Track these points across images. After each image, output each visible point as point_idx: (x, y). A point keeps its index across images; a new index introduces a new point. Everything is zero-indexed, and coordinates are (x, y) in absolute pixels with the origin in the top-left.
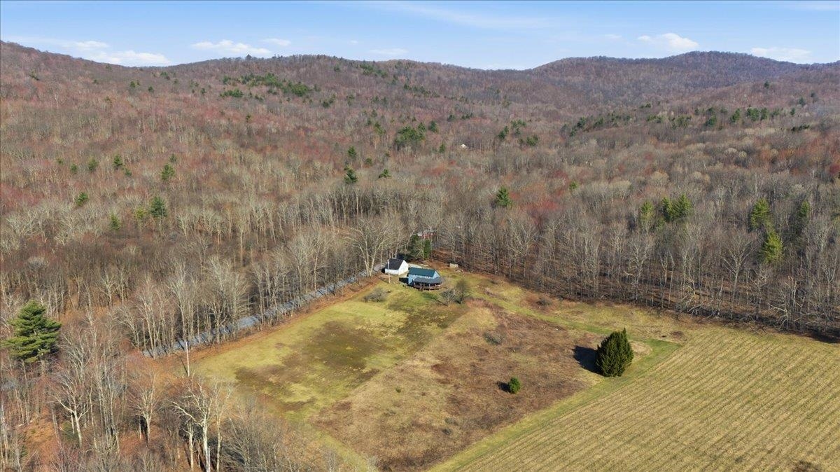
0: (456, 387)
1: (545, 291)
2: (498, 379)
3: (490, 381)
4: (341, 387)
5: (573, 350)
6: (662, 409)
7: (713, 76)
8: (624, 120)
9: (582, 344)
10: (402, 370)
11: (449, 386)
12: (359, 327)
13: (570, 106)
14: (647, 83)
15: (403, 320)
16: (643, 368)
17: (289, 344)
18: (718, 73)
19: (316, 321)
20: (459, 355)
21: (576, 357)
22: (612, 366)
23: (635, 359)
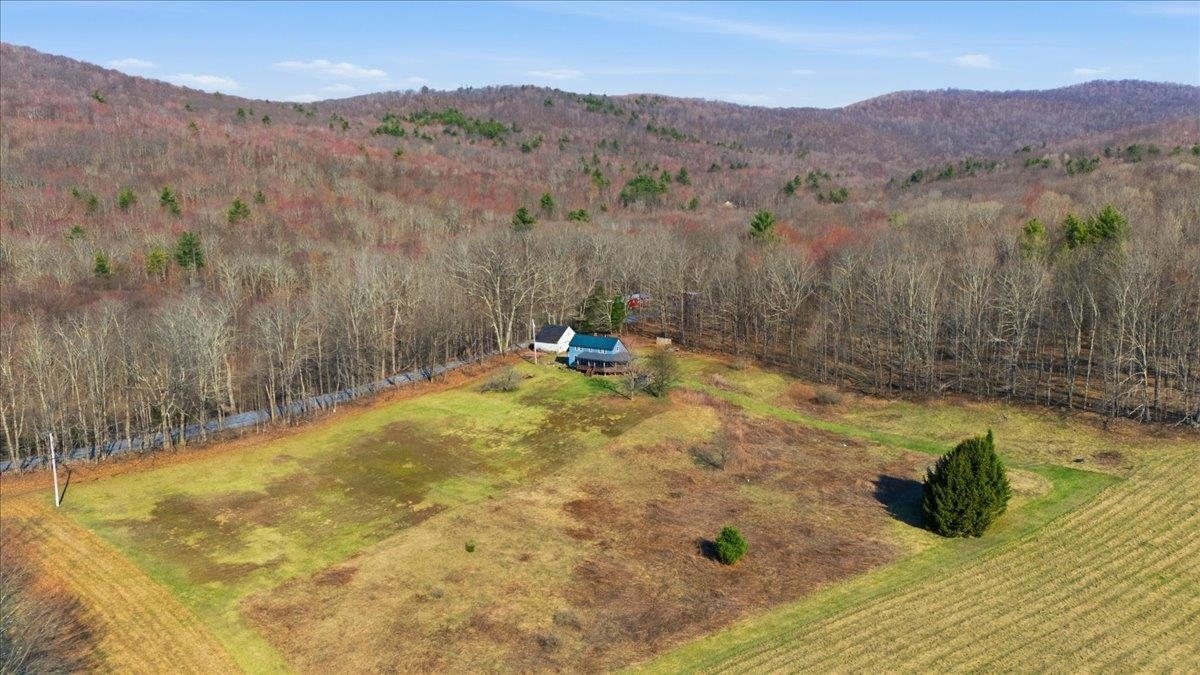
0: (604, 545)
1: (828, 382)
2: (701, 534)
3: (684, 536)
4: (355, 537)
5: (874, 482)
6: (1086, 613)
7: (1130, 115)
8: (986, 168)
9: (895, 472)
10: (497, 509)
11: (589, 543)
12: (451, 432)
13: (900, 158)
14: (1024, 125)
15: (539, 421)
16: (1032, 522)
17: (299, 456)
18: (1136, 110)
19: (372, 421)
20: (630, 484)
21: (878, 496)
22: (962, 512)
23: (1013, 504)
